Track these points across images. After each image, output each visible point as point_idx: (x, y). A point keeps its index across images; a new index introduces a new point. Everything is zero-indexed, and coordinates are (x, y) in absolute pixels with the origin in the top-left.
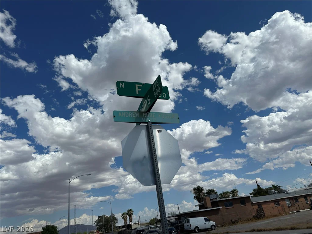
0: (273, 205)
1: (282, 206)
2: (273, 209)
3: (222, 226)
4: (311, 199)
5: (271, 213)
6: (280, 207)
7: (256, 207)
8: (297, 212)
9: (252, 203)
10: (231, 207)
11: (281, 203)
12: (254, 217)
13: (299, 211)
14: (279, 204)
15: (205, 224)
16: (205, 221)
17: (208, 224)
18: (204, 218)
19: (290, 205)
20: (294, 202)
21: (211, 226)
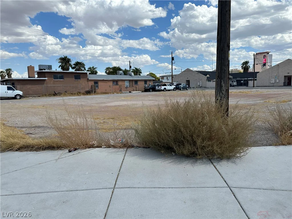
0: (111, 84)
1: (120, 86)
2: (110, 87)
3: (39, 96)
4: (150, 83)
5: (106, 90)
6: (117, 87)
7: (93, 83)
8: (129, 92)
9: (88, 79)
10: (61, 80)
11: (120, 83)
12: (86, 92)
13: (131, 92)
14: (117, 84)
15: (7, 92)
16: (8, 90)
17: (12, 93)
18: (7, 87)
19: (128, 86)
20: (133, 84)
21: (15, 96)
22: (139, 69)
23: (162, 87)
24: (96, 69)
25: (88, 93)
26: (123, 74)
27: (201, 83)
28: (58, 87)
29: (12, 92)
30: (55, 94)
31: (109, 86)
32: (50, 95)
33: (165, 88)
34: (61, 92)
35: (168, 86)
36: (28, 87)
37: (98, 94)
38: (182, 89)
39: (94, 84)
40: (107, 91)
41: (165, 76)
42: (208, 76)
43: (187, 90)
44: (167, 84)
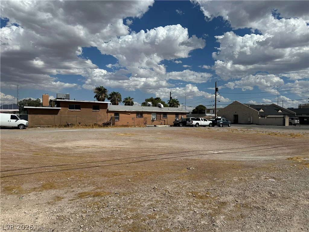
0: (134, 115)
1: (146, 118)
2: (133, 120)
3: (48, 127)
4: (182, 117)
6: (142, 119)
7: (114, 114)
8: (154, 126)
9: (108, 110)
10: (77, 110)
11: (145, 115)
12: (103, 124)
13: (156, 126)
14: (142, 116)
15: (9, 121)
16: (11, 119)
17: (14, 123)
18: (11, 115)
19: (155, 119)
20: (161, 117)
21: (18, 125)
22: (177, 101)
23: (194, 121)
24: (133, 100)
25: (106, 125)
26: (152, 106)
27: (252, 119)
28: (73, 118)
29: (16, 121)
30: (67, 126)
31: (131, 119)
32: (60, 126)
33: (198, 123)
34: (74, 123)
35: (202, 120)
36: (40, 117)
37: (116, 126)
38: (221, 126)
39: (115, 116)
40: (128, 124)
41: (211, 109)
42: (261, 110)
43: (229, 126)
44: (200, 119)
